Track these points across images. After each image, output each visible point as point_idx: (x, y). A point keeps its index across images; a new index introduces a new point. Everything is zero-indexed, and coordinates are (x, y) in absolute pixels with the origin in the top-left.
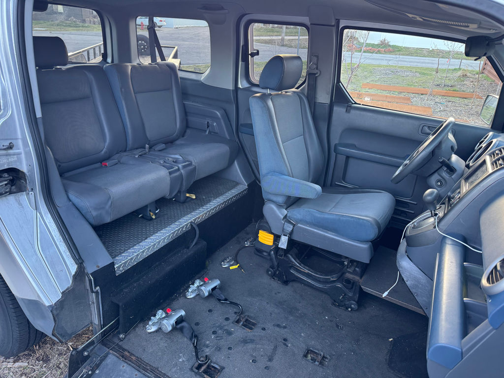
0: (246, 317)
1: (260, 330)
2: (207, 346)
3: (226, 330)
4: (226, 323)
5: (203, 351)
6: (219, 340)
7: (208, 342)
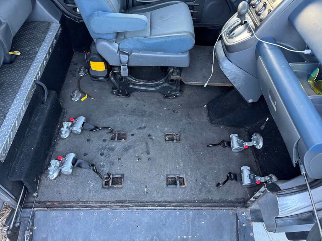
0: (117, 133)
1: (131, 137)
2: (104, 166)
3: (109, 148)
4: (105, 143)
5: (102, 171)
6: (108, 157)
7: (102, 163)
